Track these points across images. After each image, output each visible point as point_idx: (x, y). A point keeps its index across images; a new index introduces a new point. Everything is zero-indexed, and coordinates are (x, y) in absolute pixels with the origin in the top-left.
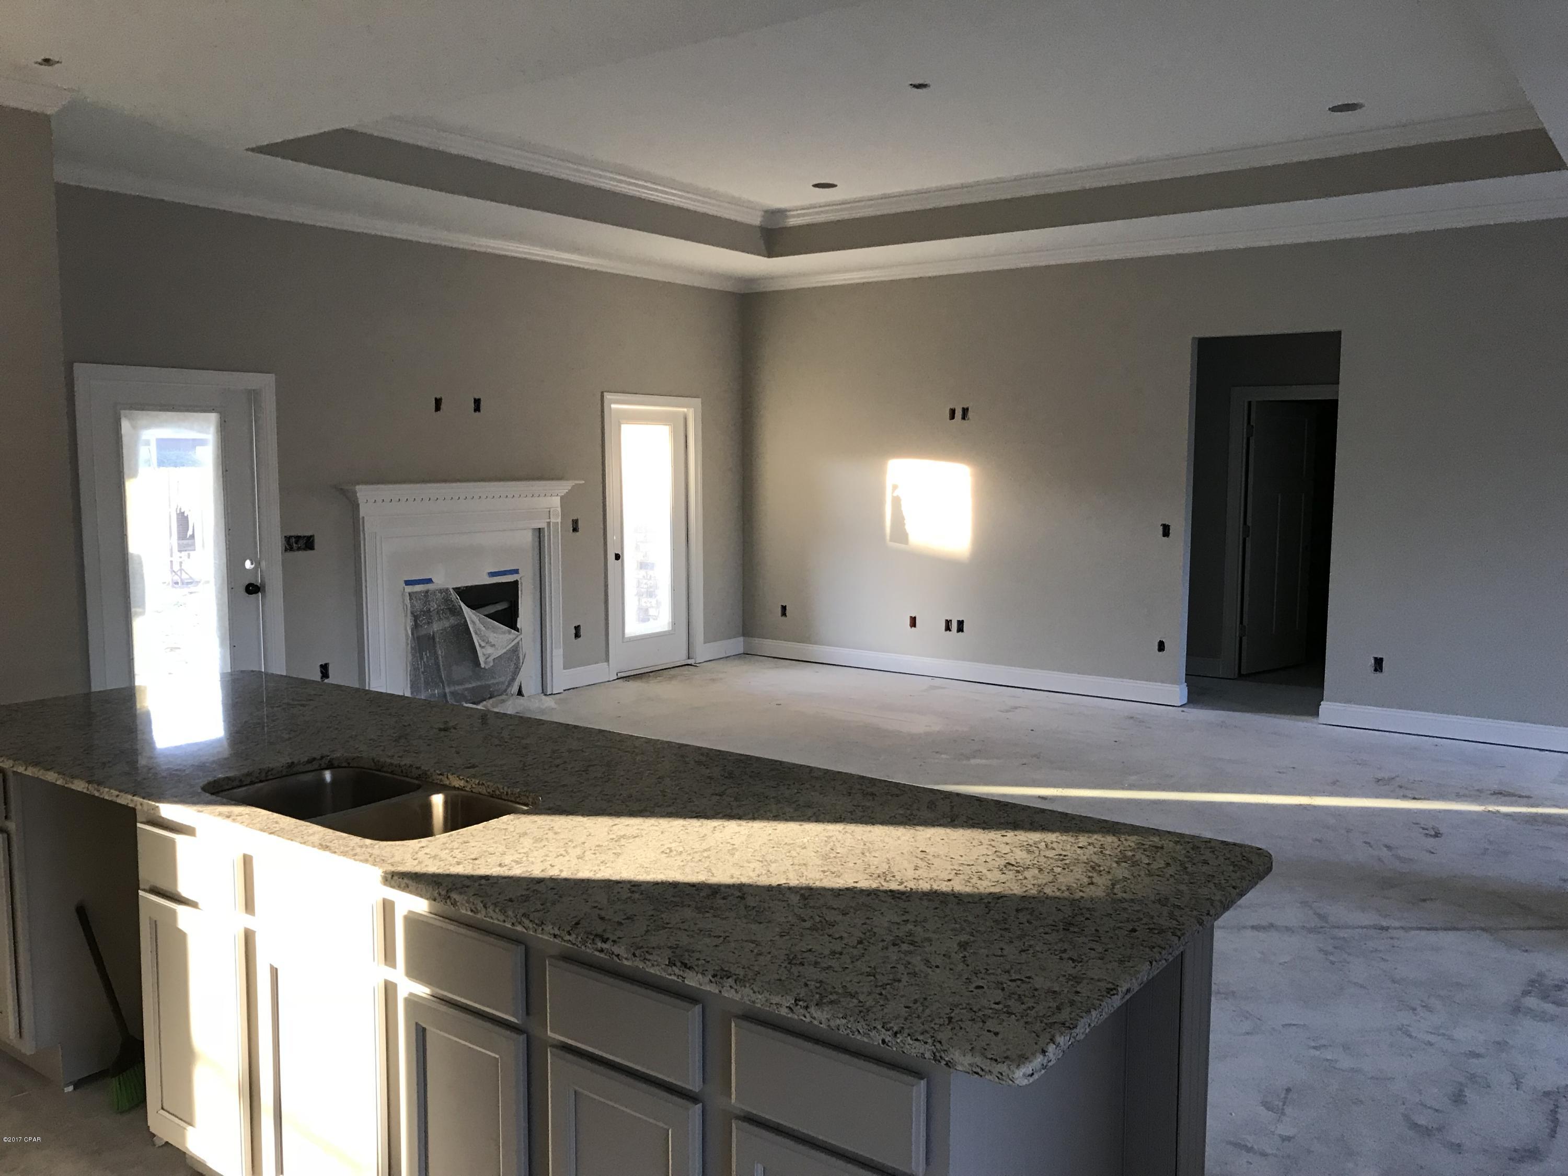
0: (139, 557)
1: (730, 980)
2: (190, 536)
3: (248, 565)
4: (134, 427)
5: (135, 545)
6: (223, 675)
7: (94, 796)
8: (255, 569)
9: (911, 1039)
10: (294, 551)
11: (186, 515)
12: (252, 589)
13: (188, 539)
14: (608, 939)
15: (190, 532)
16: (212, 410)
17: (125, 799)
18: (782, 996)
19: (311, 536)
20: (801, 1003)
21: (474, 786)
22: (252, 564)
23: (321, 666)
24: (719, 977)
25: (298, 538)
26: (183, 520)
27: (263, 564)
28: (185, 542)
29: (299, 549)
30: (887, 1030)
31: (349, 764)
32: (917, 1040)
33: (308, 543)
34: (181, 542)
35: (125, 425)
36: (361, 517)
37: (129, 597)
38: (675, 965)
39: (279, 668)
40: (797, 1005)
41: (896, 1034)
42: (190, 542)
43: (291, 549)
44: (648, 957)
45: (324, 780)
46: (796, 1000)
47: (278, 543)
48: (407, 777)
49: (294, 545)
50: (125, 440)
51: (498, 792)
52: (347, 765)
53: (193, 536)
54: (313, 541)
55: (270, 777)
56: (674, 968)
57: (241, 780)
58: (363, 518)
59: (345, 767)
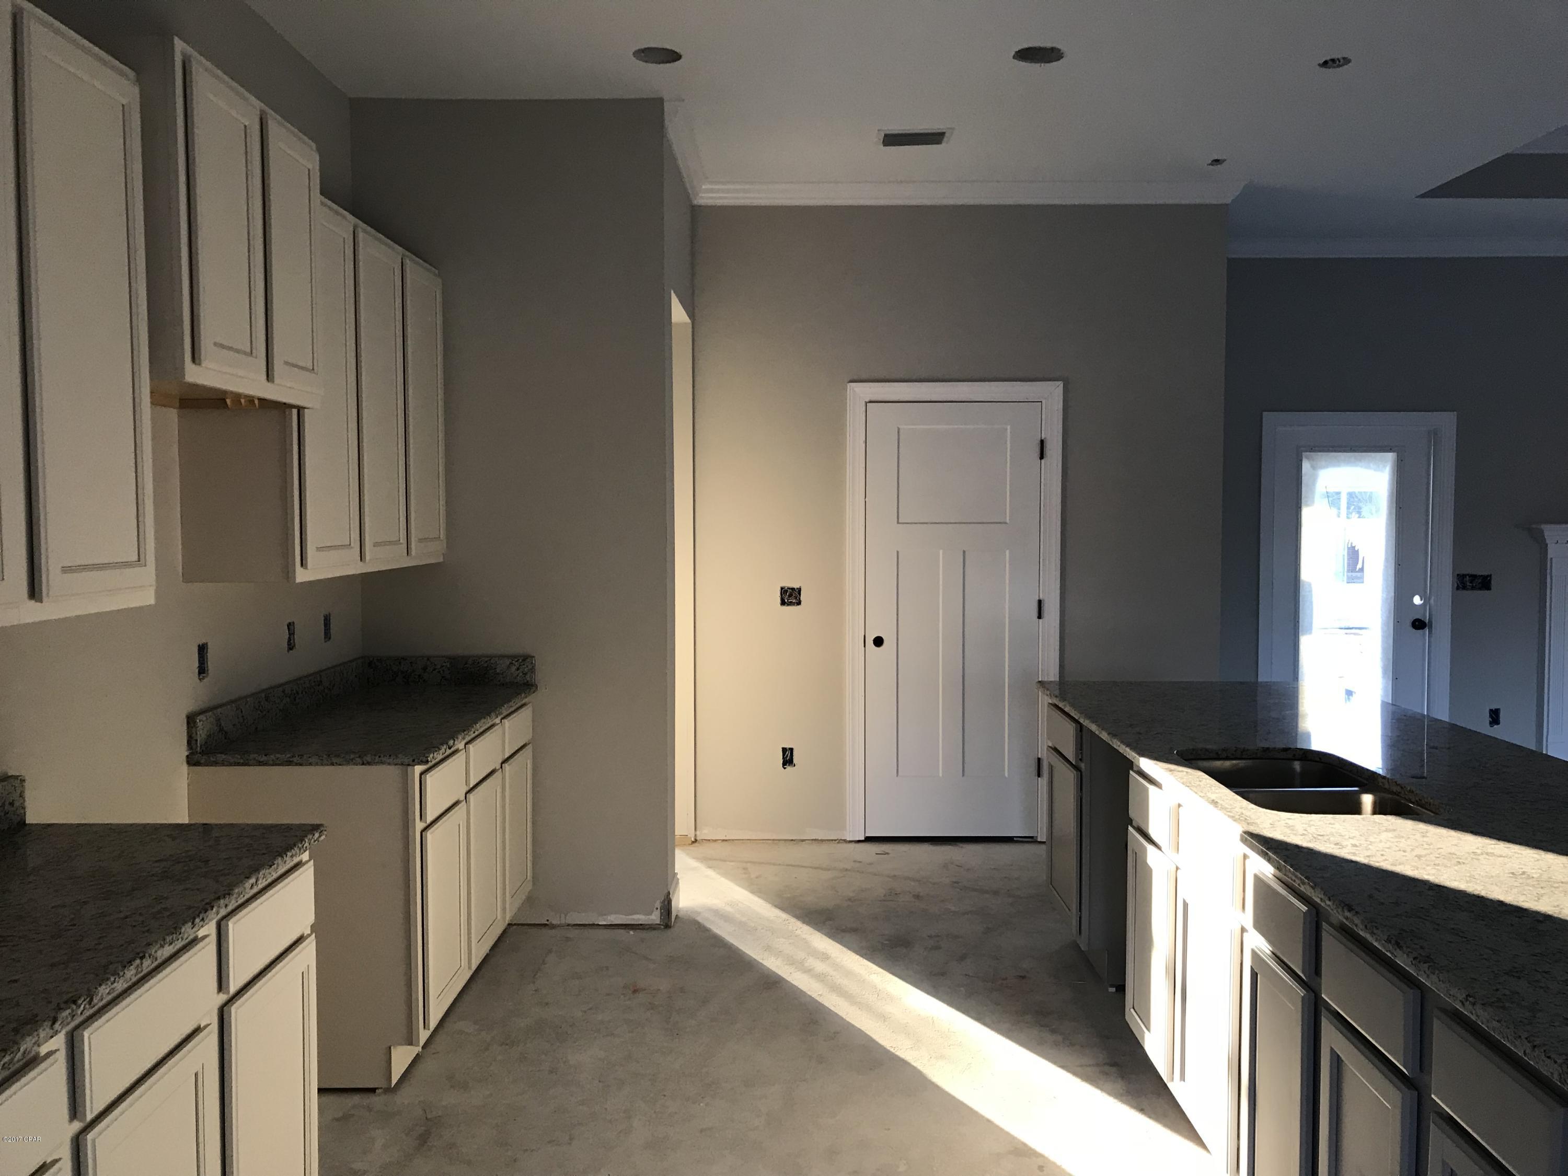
0: (1310, 585)
2: (1360, 569)
3: (1417, 600)
4: (1314, 468)
5: (1305, 574)
6: (1384, 705)
8: (1424, 605)
10: (1467, 589)
11: (1356, 549)
12: (1419, 624)
13: (1357, 572)
15: (1359, 566)
16: (1390, 450)
19: (1488, 576)
22: (1421, 600)
23: (1491, 710)
25: (1473, 577)
26: (1353, 554)
27: (1432, 601)
28: (1354, 574)
29: (1473, 588)
33: (1484, 583)
34: (1350, 574)
35: (1306, 466)
36: (1549, 557)
37: (1298, 622)
42: (1359, 574)
43: (1464, 588)
47: (1447, 581)
49: (1468, 584)
50: (1305, 479)
53: (1362, 570)
54: (1490, 581)
58: (1551, 559)
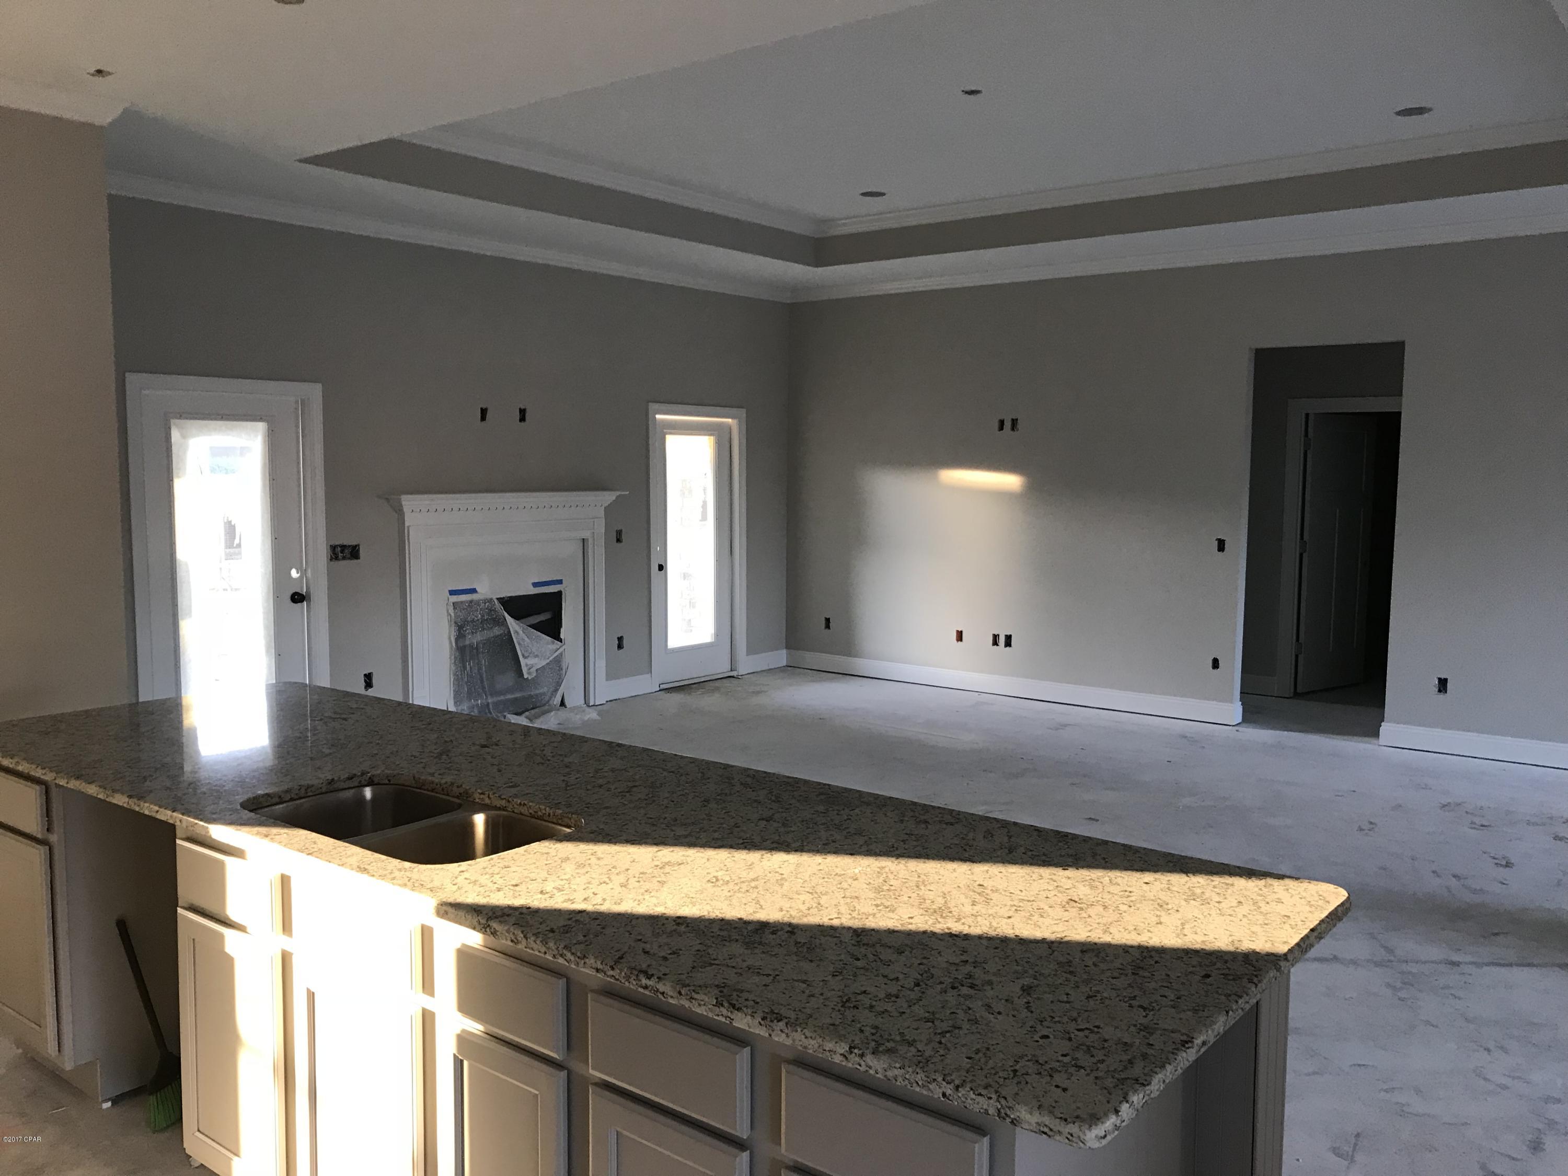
0: (186, 564)
1: (781, 1024)
2: (237, 545)
3: (294, 574)
4: (184, 437)
5: (181, 554)
6: (269, 686)
7: (134, 811)
8: (301, 578)
9: (974, 1093)
10: (339, 560)
11: (233, 524)
12: (297, 598)
13: (236, 547)
14: (653, 975)
15: (237, 541)
16: (261, 419)
17: (165, 815)
18: (836, 1043)
19: (356, 546)
20: (856, 1051)
21: (515, 806)
22: (298, 573)
23: (365, 675)
24: (769, 1020)
25: (343, 547)
26: (230, 529)
27: (309, 571)
28: (232, 550)
29: (344, 558)
30: (948, 1083)
31: (389, 781)
32: (980, 1095)
33: (353, 552)
34: (228, 550)
35: (175, 435)
36: (406, 526)
37: (177, 605)
38: (722, 1005)
39: (324, 681)
40: (851, 1053)
41: (957, 1088)
42: (237, 550)
43: (337, 558)
44: (695, 996)
45: (364, 797)
46: (850, 1048)
47: (323, 553)
48: (448, 795)
49: (340, 554)
50: (175, 449)
51: (540, 813)
52: (387, 782)
53: (239, 546)
54: (358, 550)
55: (310, 794)
56: (722, 1009)
57: (280, 797)
58: (408, 527)
59: (387, 784)
